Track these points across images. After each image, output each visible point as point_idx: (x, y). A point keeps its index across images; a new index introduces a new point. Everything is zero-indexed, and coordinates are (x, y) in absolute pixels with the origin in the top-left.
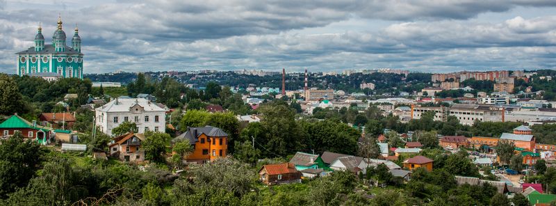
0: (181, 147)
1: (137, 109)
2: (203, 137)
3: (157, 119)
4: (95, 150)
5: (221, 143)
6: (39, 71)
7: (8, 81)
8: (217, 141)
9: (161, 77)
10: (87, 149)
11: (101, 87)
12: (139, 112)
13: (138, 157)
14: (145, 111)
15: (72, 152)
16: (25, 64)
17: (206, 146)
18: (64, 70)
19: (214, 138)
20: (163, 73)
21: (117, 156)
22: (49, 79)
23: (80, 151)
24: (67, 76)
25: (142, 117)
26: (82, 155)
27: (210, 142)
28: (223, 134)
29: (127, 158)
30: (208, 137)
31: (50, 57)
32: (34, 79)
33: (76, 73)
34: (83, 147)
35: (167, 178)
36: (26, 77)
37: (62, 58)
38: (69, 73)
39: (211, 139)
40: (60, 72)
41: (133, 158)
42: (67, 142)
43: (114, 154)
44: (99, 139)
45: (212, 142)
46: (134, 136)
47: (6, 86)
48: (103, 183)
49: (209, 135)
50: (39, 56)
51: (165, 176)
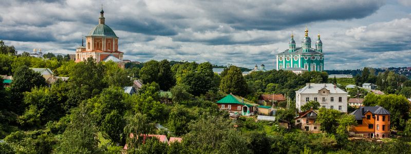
0: (345, 121)
1: (324, 92)
2: (369, 114)
3: (340, 100)
4: (280, 121)
5: (384, 120)
6: (292, 67)
7: (236, 71)
8: (381, 118)
9: (401, 72)
10: (276, 121)
11: (335, 78)
12: (325, 94)
13: (315, 128)
14: (330, 93)
15: (264, 122)
16: (282, 62)
17: (371, 121)
18: (309, 66)
19: (378, 115)
20: (403, 68)
21: (299, 126)
22: (297, 72)
23: (270, 121)
24: (312, 70)
25: (328, 98)
26: (271, 125)
27: (375, 118)
28: (385, 112)
29: (307, 128)
30: (374, 115)
31: (299, 57)
32: (287, 72)
33: (318, 68)
34: (273, 119)
35: (330, 145)
36: (281, 71)
37: (308, 57)
38: (314, 68)
39: (376, 116)
40: (306, 68)
41: (311, 128)
42: (266, 115)
43: (298, 125)
44: (286, 113)
45: (376, 119)
46: (312, 112)
47: (235, 74)
48: (274, 145)
49: (375, 113)
50: (292, 56)
51: (329, 143)
